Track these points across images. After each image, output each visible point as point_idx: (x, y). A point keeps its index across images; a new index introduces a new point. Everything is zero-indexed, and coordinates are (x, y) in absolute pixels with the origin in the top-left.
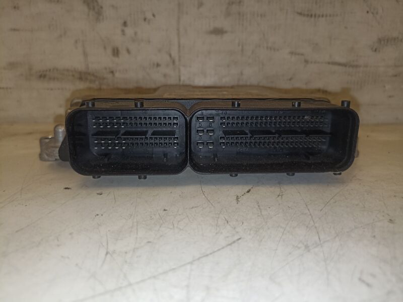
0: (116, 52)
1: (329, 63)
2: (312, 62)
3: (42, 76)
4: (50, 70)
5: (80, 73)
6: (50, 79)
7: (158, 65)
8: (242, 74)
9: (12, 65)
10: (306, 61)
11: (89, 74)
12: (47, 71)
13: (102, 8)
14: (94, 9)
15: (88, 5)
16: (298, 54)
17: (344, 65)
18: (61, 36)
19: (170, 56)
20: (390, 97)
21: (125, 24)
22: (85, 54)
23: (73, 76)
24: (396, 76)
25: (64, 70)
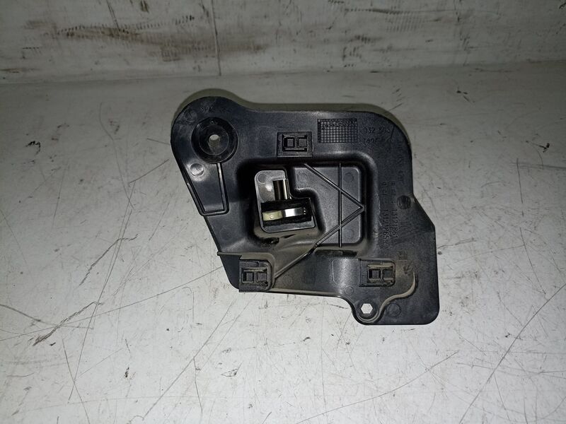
0: (144, 7)
1: (370, 10)
2: (352, 10)
3: (70, 35)
4: (76, 28)
5: (110, 29)
6: (79, 37)
7: (191, 18)
8: (280, 24)
9: (33, 24)
10: (347, 10)
11: (120, 30)
12: (73, 29)
16: (339, 2)
17: (386, 12)
19: (203, 8)
20: (429, 41)
22: (112, 11)
23: (103, 33)
24: (437, 20)
25: (91, 27)
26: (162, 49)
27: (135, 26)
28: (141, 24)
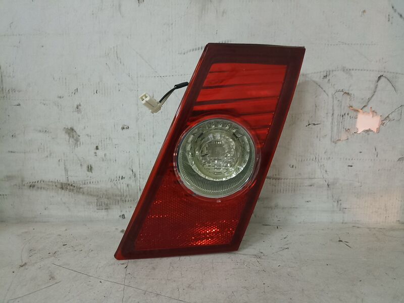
0: (90, 169)
3: (32, 186)
4: (38, 182)
5: (62, 184)
6: (38, 188)
7: (123, 178)
9: (8, 178)
11: (69, 185)
12: (35, 182)
13: (79, 136)
14: (73, 137)
15: (69, 134)
17: (269, 178)
18: (47, 156)
19: (132, 171)
20: (308, 202)
21: (97, 148)
22: (66, 170)
23: (56, 186)
25: (49, 182)
26: (97, 200)
27: (81, 183)
28: (85, 181)
